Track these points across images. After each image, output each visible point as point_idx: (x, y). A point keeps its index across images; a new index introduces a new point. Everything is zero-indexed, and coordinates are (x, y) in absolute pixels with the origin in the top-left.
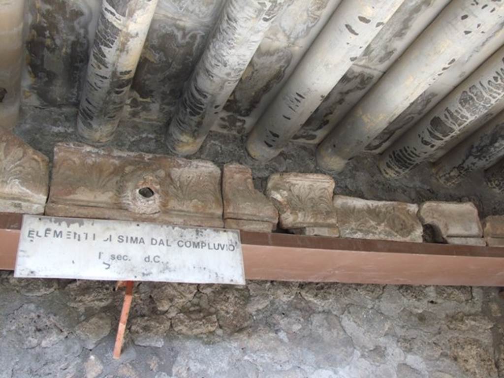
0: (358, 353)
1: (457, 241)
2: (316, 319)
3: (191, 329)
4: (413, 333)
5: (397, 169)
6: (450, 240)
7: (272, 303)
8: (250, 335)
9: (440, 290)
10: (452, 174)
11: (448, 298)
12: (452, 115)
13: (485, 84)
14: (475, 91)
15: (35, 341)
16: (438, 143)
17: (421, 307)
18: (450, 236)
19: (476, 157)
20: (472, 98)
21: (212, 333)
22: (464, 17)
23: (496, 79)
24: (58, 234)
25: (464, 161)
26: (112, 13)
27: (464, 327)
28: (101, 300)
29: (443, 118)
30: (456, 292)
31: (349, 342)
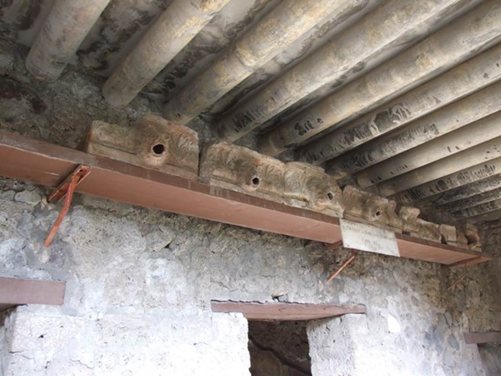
0: (399, 289)
1: (450, 244)
2: (386, 271)
3: (348, 272)
4: (415, 282)
5: (410, 199)
6: (448, 243)
7: (371, 262)
8: (366, 277)
9: (423, 262)
10: (429, 204)
11: (425, 267)
12: (451, 182)
13: (473, 173)
14: (467, 175)
15: (302, 272)
16: (437, 192)
17: (417, 271)
18: (448, 241)
19: (444, 199)
20: (464, 178)
21: (354, 274)
22: (488, 152)
23: (479, 173)
24: (350, 229)
25: (437, 200)
26: (375, 129)
27: (431, 282)
28: (319, 254)
29: (446, 182)
30: (428, 264)
31: (396, 284)
